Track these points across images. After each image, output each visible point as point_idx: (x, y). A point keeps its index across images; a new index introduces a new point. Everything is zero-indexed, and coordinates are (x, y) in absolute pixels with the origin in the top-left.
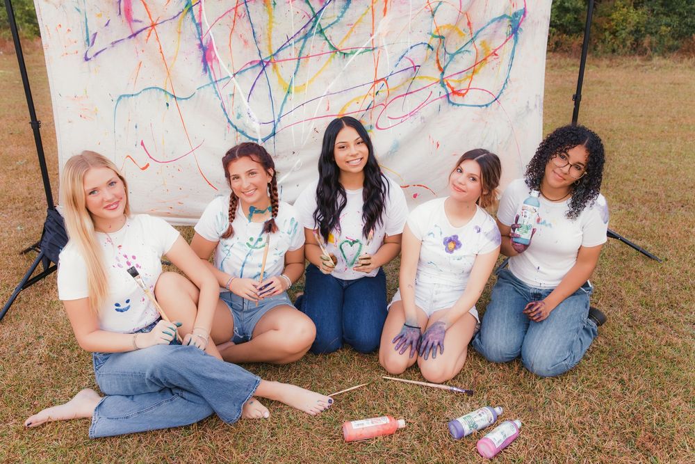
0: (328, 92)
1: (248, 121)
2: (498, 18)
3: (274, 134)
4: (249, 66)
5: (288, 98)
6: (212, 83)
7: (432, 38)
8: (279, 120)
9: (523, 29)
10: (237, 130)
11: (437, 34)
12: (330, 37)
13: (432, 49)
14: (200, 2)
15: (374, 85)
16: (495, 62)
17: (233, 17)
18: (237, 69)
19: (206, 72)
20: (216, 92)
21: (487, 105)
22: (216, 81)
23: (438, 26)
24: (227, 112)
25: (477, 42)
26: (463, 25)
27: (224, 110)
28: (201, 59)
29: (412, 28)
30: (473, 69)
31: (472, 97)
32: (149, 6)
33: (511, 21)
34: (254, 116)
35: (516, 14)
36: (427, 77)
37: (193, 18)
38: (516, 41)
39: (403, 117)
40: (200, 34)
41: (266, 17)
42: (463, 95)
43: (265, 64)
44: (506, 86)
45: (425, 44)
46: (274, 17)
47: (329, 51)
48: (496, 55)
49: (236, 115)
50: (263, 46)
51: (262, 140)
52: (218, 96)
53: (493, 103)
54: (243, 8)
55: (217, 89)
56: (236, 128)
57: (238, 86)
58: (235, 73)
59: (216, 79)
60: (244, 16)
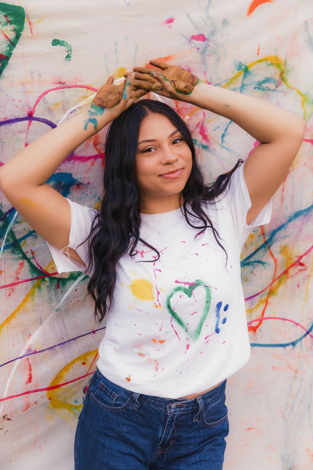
0: (29, 350)
12: (33, 253)
21: (293, 344)
25: (275, 248)
30: (269, 290)
31: (267, 332)
42: (254, 329)
47: (30, 277)
48: (302, 265)
53: (304, 339)
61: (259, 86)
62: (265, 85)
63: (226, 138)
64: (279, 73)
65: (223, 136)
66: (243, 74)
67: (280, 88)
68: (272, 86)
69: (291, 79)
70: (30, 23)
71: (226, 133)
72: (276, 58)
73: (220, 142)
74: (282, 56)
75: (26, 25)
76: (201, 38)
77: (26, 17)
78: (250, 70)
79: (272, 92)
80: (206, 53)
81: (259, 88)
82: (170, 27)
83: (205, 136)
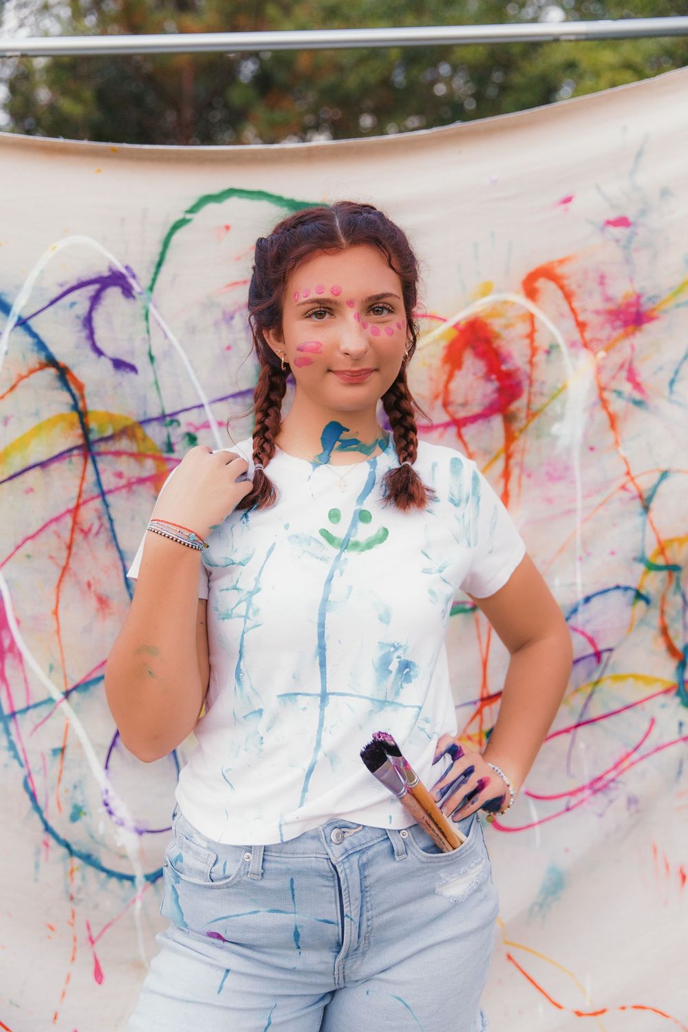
1: (100, 823)
6: (2, 719)
7: (645, 573)
10: (71, 852)
11: (660, 561)
13: (647, 601)
15: (479, 712)
17: (66, 535)
18: (76, 677)
20: (12, 746)
22: (13, 714)
23: (664, 536)
24: (41, 800)
27: (33, 797)
29: (584, 543)
34: (122, 809)
36: (637, 677)
39: (572, 794)
45: (627, 589)
49: (68, 810)
51: (147, 876)
54: (97, 510)
55: (14, 737)
56: (68, 846)
57: (76, 725)
58: (70, 687)
59: (11, 705)
60: (98, 533)
63: (677, 387)
65: (672, 382)
71: (677, 378)
73: (667, 393)
76: (622, 222)
80: (633, 246)
82: (566, 210)
83: (637, 386)
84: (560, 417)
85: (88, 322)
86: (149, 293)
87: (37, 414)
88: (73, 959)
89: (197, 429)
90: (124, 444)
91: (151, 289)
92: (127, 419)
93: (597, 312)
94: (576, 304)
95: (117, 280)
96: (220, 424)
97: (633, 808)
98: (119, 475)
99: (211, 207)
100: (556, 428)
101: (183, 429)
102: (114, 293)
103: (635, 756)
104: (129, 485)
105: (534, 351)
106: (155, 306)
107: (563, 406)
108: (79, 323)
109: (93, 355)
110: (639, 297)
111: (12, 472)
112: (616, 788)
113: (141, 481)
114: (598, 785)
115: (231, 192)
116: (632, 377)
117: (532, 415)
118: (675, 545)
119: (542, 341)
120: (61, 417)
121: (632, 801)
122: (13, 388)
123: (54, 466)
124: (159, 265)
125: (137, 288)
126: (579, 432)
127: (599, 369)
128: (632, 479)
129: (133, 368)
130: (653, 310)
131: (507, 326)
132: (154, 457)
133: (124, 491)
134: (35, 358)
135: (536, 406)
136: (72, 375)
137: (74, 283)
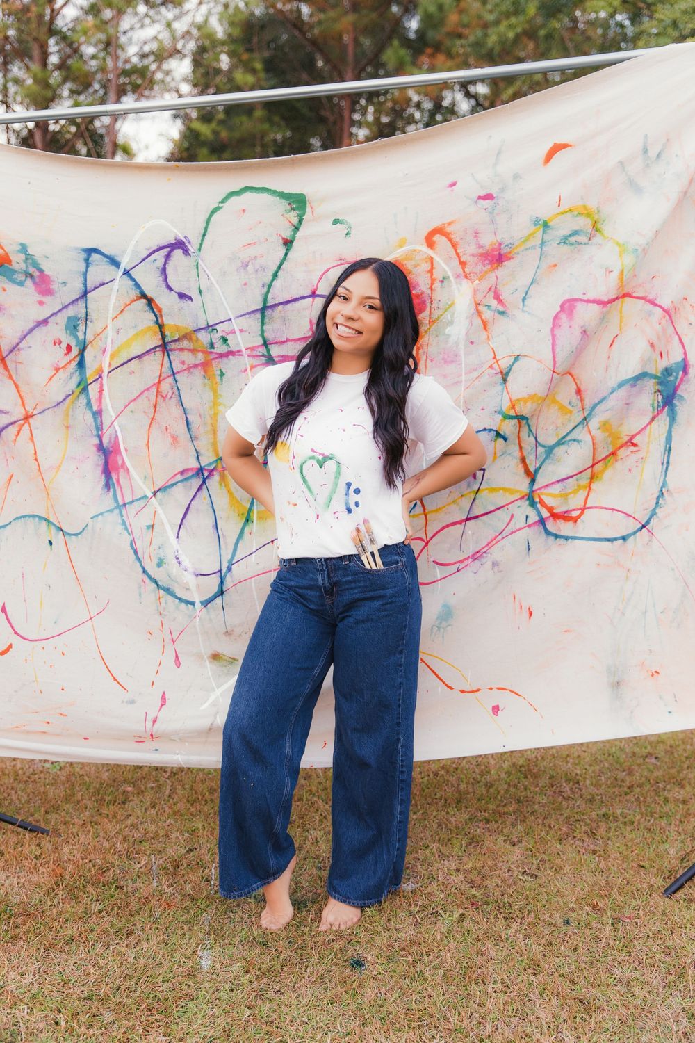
1: (174, 569)
2: (631, 379)
3: (221, 593)
4: (179, 477)
5: (247, 530)
6: (118, 507)
7: (502, 421)
8: (229, 570)
9: (686, 396)
10: (158, 586)
11: (512, 413)
13: (505, 439)
14: (100, 377)
16: (634, 457)
17: (153, 398)
18: (159, 484)
19: (109, 489)
20: (124, 523)
21: (624, 538)
22: (125, 505)
23: (514, 397)
24: (140, 555)
25: (594, 423)
26: (566, 392)
27: (136, 552)
28: (100, 469)
30: (593, 471)
31: (591, 524)
32: (23, 388)
33: (660, 383)
34: (186, 562)
35: (668, 371)
36: (505, 489)
37: (89, 403)
38: (673, 418)
39: (461, 562)
40: (99, 428)
41: (208, 396)
42: (575, 520)
43: (206, 474)
44: (661, 501)
45: (491, 430)
46: (221, 395)
48: (634, 445)
49: (155, 561)
50: (204, 444)
51: (202, 603)
52: (126, 529)
53: (638, 533)
54: (170, 384)
55: (125, 518)
56: (156, 582)
57: (160, 511)
58: (156, 490)
59: (124, 500)
60: (171, 397)
61: (565, 240)
62: (572, 239)
63: (526, 302)
64: (590, 223)
65: (524, 299)
66: (542, 229)
67: (594, 240)
68: (583, 239)
69: (607, 229)
70: (312, 208)
71: (527, 296)
72: (585, 207)
73: (521, 306)
74: (592, 204)
75: (308, 209)
76: (488, 197)
77: (307, 203)
78: (550, 224)
79: (583, 246)
80: (496, 212)
81: (565, 243)
82: (452, 191)
83: (500, 301)
84: (451, 323)
85: (164, 271)
86: (198, 252)
87: (135, 327)
88: (163, 652)
89: (228, 334)
90: (185, 344)
91: (200, 250)
92: (187, 328)
93: (473, 255)
94: (459, 251)
95: (180, 245)
96: (241, 331)
97: (496, 569)
98: (183, 363)
99: (234, 199)
100: (448, 330)
101: (220, 334)
102: (178, 253)
103: (500, 537)
104: (189, 369)
105: (433, 281)
106: (202, 261)
107: (452, 316)
108: (159, 271)
109: (166, 291)
110: (500, 244)
111: (122, 362)
112: (486, 557)
113: (196, 366)
114: (476, 556)
115: (247, 189)
116: (497, 297)
117: (432, 322)
118: (522, 403)
119: (438, 274)
120: (149, 328)
121: (495, 564)
122: (122, 311)
123: (146, 358)
124: (204, 235)
125: (191, 250)
126: (463, 332)
127: (475, 292)
128: (497, 362)
129: (190, 298)
130: (510, 253)
131: (416, 266)
132: (203, 352)
133: (186, 372)
134: (134, 293)
135: (434, 316)
136: (155, 302)
137: (155, 248)
